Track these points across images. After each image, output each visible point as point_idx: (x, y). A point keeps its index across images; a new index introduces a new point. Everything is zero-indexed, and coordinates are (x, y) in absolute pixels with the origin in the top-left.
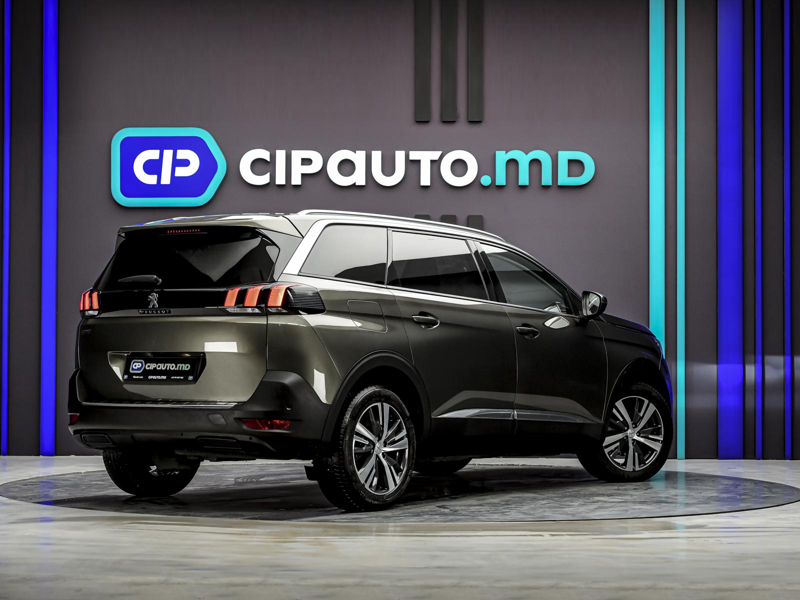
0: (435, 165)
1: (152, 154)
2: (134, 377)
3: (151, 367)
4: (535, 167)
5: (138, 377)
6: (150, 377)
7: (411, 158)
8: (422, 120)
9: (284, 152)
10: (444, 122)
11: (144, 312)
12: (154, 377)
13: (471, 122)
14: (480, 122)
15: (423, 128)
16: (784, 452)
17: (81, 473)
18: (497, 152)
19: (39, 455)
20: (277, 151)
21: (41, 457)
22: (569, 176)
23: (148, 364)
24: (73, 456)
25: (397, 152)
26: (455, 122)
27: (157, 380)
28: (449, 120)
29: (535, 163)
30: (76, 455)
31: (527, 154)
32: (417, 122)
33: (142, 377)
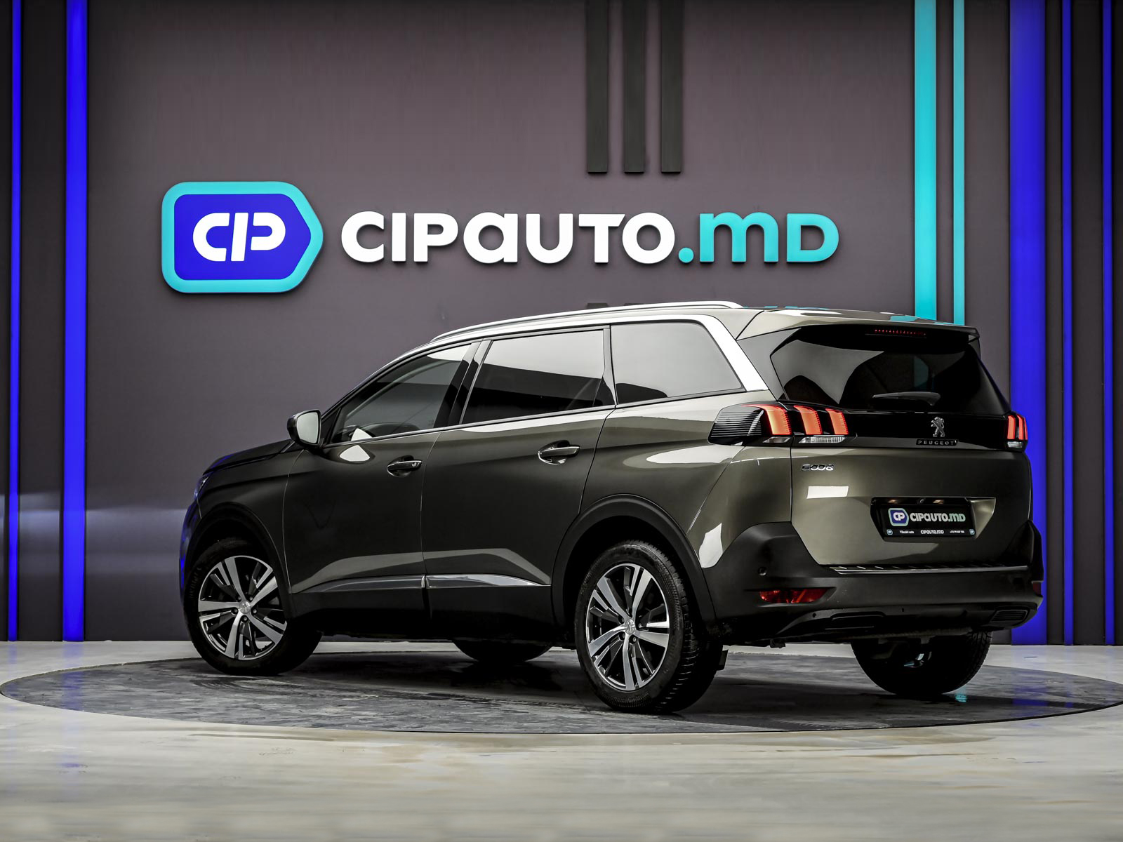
0: (615, 233)
1: (219, 219)
2: (902, 532)
3: (917, 517)
4: (755, 235)
5: (907, 532)
6: (923, 532)
7: (581, 224)
8: (597, 171)
9: (403, 216)
10: (628, 173)
11: (923, 442)
12: (929, 532)
13: (666, 174)
14: (678, 173)
15: (597, 182)
17: (120, 665)
19: (61, 641)
20: (394, 215)
21: (64, 642)
22: (803, 248)
23: (912, 514)
24: (109, 642)
25: (562, 216)
26: (644, 174)
27: (933, 535)
28: (634, 172)
29: (755, 231)
30: (113, 640)
31: (743, 218)
32: (590, 173)
33: (912, 532)
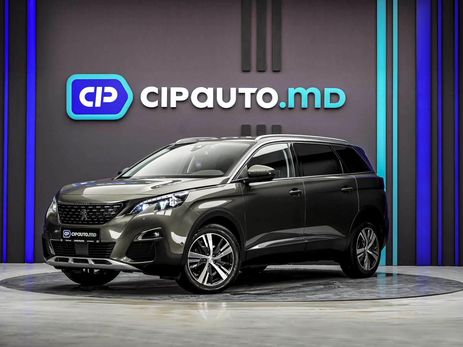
0: (254, 96)
4: (311, 97)
7: (239, 92)
8: (246, 70)
9: (166, 88)
10: (259, 71)
13: (274, 71)
14: (279, 71)
15: (246, 75)
16: (455, 262)
17: (49, 273)
18: (289, 89)
19: (24, 263)
20: (162, 88)
21: (26, 264)
22: (330, 102)
24: (44, 264)
25: (231, 89)
26: (265, 71)
28: (261, 71)
31: (306, 90)
32: (243, 71)
